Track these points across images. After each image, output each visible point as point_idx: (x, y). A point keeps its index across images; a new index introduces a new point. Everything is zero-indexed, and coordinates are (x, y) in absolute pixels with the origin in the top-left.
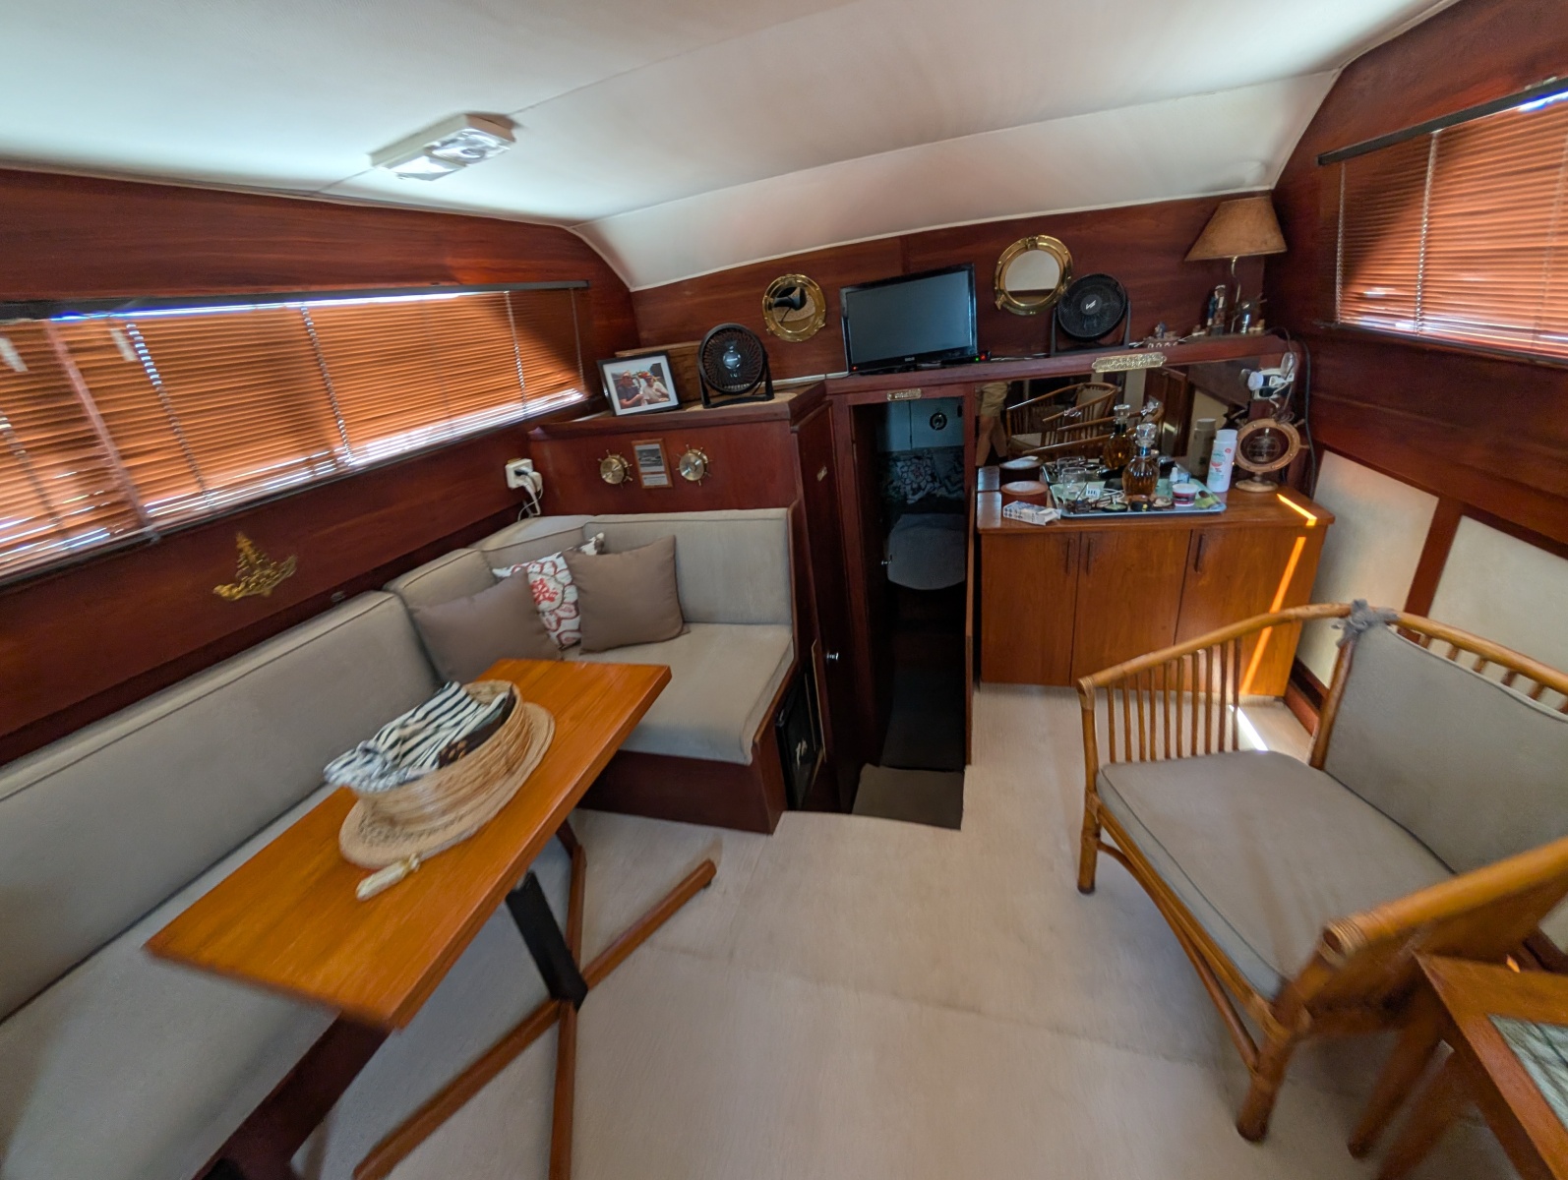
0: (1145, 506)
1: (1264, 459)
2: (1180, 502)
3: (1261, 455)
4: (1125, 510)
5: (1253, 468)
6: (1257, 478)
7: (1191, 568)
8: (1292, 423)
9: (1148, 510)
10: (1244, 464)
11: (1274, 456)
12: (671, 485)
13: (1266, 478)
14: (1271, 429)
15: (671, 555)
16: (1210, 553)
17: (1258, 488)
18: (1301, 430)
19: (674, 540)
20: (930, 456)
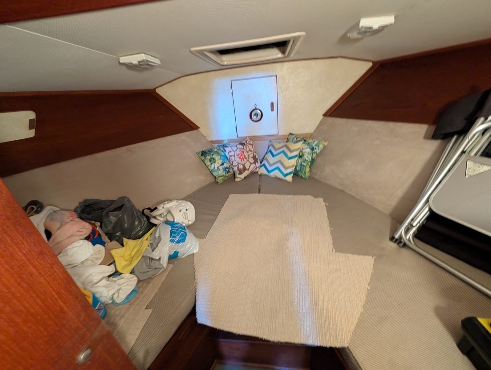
20: (251, 142)
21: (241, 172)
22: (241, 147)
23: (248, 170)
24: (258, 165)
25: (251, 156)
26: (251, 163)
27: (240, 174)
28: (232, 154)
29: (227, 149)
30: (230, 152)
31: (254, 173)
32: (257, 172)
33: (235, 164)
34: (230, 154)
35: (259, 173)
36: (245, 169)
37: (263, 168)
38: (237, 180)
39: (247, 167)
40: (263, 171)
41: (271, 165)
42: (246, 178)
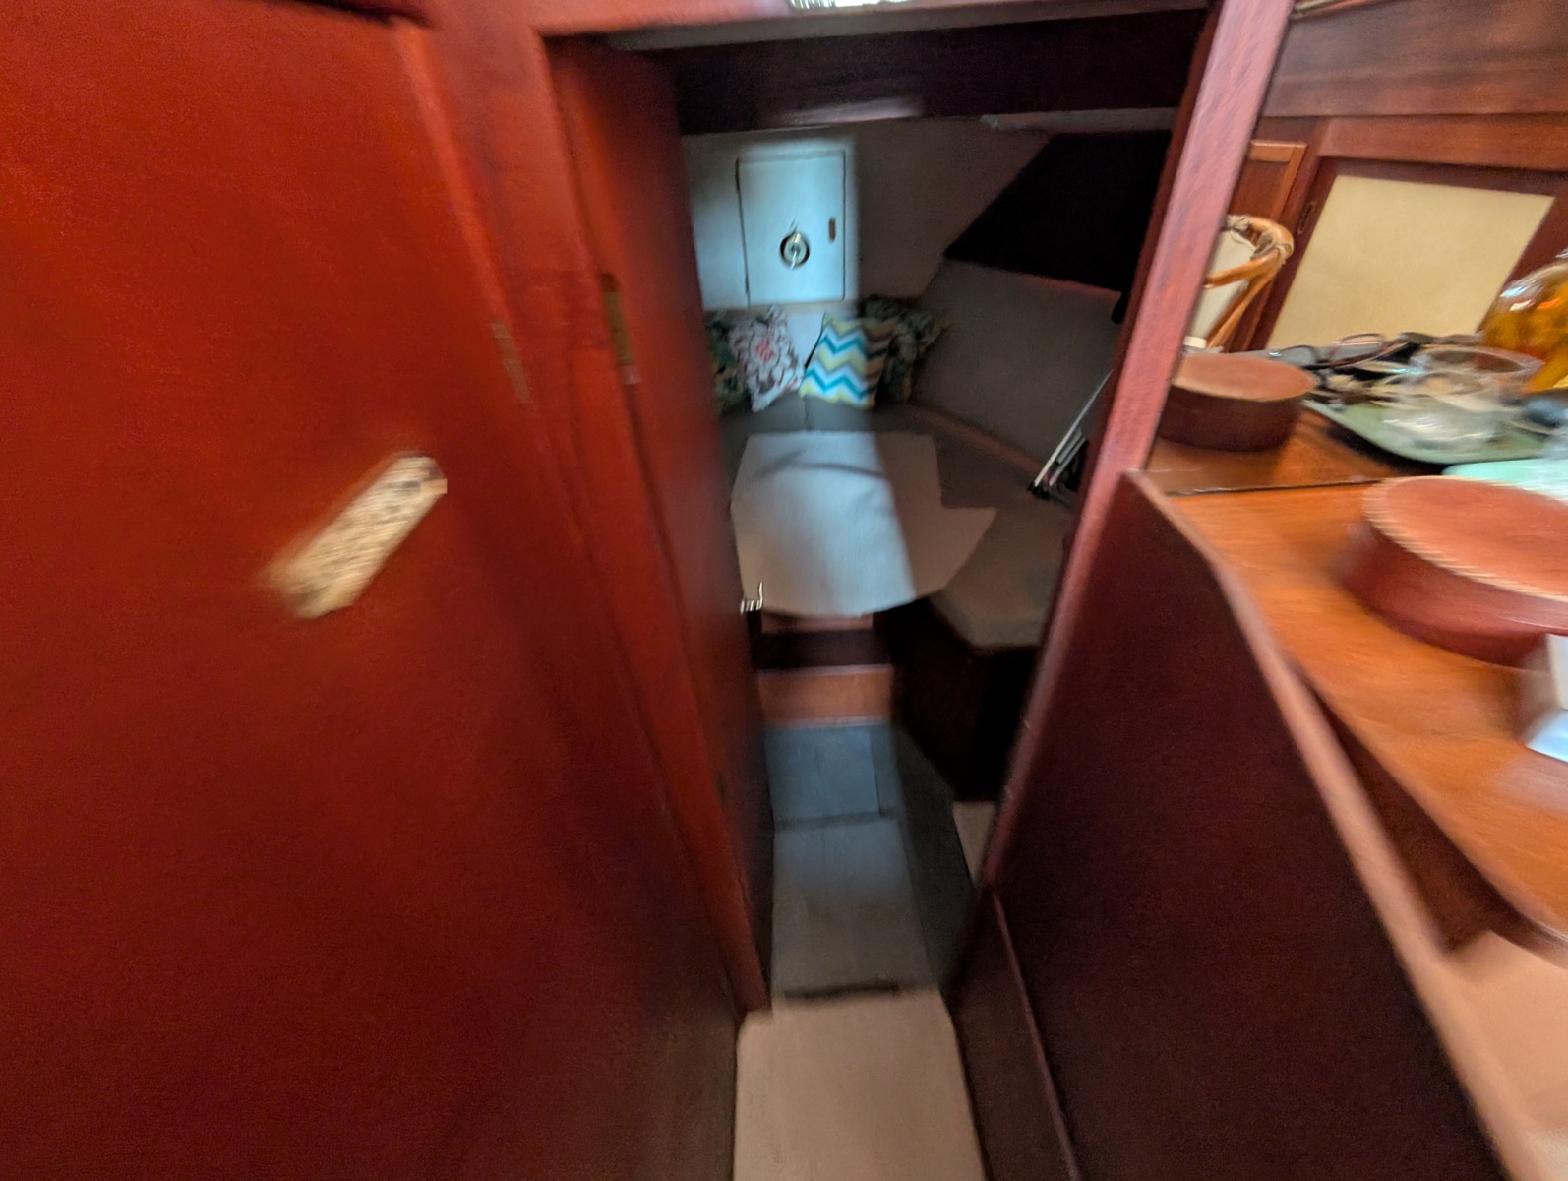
20: (782, 318)
21: (764, 388)
22: (760, 328)
23: (779, 384)
24: (800, 372)
25: (786, 350)
26: (784, 368)
29: (733, 336)
30: (739, 339)
31: (790, 393)
32: (798, 390)
33: (755, 370)
34: (740, 345)
35: (803, 392)
37: (811, 379)
38: (754, 407)
39: (777, 377)
40: (810, 387)
41: (828, 373)
42: (774, 403)
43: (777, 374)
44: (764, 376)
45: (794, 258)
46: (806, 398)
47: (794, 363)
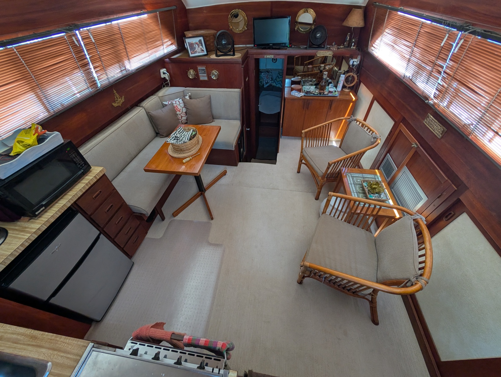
0: (322, 94)
1: (349, 83)
2: (330, 93)
3: (349, 82)
4: (318, 94)
5: (347, 85)
6: (347, 88)
7: (329, 110)
8: (356, 74)
9: (322, 95)
10: (345, 84)
11: (351, 83)
12: (208, 80)
13: (349, 88)
14: (352, 76)
15: (210, 100)
16: (333, 106)
17: (347, 90)
18: (358, 76)
19: (210, 96)
20: (271, 72)
21: (266, 83)
22: (267, 73)
23: (269, 83)
24: (273, 82)
25: (271, 77)
26: (270, 81)
27: (266, 84)
28: (264, 76)
29: (262, 74)
30: (263, 75)
31: (271, 85)
32: (272, 85)
33: (264, 80)
34: (263, 76)
35: (273, 85)
36: (268, 82)
37: (274, 83)
38: (265, 87)
39: (269, 82)
40: (274, 84)
41: (278, 82)
42: (268, 86)
43: (269, 81)
44: (267, 81)
45: (274, 61)
46: (273, 86)
47: (272, 80)
